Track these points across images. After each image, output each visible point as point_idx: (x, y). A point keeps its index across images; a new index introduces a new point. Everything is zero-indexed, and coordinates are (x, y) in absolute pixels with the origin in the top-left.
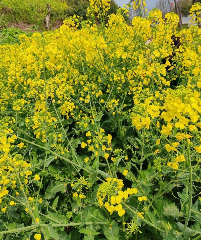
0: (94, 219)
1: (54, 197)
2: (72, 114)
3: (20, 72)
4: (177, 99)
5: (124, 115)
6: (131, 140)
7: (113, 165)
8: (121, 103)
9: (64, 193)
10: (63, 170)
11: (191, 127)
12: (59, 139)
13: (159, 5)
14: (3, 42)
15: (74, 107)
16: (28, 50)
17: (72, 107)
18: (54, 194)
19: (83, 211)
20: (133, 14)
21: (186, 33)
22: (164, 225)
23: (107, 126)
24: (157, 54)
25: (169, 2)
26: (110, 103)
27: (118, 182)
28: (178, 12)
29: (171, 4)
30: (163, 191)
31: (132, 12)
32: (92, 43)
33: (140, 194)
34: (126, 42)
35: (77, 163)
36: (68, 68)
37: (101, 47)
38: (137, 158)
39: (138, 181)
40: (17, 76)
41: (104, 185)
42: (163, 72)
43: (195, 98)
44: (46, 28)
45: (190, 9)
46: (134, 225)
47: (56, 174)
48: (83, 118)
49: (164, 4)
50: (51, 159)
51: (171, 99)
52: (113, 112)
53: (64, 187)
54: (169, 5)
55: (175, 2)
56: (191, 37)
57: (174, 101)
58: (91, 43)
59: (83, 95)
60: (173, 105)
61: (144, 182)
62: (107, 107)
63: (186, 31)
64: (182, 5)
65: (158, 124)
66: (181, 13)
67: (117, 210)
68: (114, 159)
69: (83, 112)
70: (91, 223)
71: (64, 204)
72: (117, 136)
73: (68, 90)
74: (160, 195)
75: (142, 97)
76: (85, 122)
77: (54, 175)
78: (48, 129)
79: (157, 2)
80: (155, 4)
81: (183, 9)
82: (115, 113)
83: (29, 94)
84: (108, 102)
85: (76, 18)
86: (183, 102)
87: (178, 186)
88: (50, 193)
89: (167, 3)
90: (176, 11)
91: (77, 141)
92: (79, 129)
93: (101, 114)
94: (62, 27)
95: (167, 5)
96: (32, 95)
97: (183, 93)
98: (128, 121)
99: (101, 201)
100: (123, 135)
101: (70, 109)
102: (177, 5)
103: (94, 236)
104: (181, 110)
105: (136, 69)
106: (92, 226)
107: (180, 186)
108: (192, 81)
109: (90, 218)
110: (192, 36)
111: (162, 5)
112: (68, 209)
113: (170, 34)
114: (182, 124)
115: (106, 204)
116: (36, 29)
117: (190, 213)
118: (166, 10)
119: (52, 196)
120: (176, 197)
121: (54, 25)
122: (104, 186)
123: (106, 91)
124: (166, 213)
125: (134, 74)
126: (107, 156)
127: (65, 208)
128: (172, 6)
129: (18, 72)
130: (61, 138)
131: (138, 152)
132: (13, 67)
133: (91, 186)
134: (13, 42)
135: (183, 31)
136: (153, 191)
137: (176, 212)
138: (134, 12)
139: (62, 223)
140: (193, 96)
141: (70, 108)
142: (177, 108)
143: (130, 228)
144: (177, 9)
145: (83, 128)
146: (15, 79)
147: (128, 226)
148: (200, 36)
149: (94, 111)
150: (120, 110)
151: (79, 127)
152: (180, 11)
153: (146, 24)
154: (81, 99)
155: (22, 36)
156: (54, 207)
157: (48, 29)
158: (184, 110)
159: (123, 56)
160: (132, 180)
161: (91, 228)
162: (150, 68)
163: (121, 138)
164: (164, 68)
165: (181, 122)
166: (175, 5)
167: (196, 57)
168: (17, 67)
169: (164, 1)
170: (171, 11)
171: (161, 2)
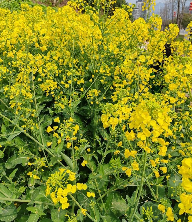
0: (45, 199)
1: (14, 167)
2: (52, 93)
5: (101, 107)
6: (102, 130)
8: (102, 94)
9: (24, 166)
10: (30, 144)
12: (33, 114)
13: (163, 11)
14: (7, 5)
15: (56, 86)
16: (16, 23)
17: (54, 86)
18: (14, 165)
19: (34, 191)
20: (137, 13)
21: (178, 46)
23: (84, 111)
24: (142, 59)
25: (173, 11)
26: (91, 92)
27: (70, 174)
28: (178, 22)
29: (174, 14)
30: (117, 187)
31: (137, 11)
32: (89, 31)
33: (94, 186)
36: (61, 48)
37: (96, 36)
38: (102, 150)
39: (94, 174)
40: (7, 43)
41: (56, 175)
42: (147, 78)
43: (163, 114)
44: (53, 4)
45: (188, 24)
47: (21, 146)
48: (62, 99)
49: (168, 11)
50: (16, 133)
52: (92, 101)
53: (27, 160)
55: (178, 13)
56: (182, 50)
57: (142, 112)
58: (87, 31)
59: (64, 79)
60: (141, 115)
61: (100, 176)
62: (87, 95)
63: (179, 43)
64: (184, 17)
65: (124, 128)
66: (181, 24)
67: (62, 203)
68: (77, 148)
69: (64, 94)
70: (40, 203)
71: (22, 176)
72: (90, 124)
73: (52, 70)
77: (19, 147)
78: (24, 103)
79: (162, 8)
80: (160, 9)
81: (183, 21)
82: (93, 102)
84: (89, 91)
85: (82, 2)
86: (150, 115)
88: (11, 163)
89: (171, 11)
90: (177, 21)
91: (49, 120)
92: (53, 110)
93: (78, 101)
94: (66, 7)
95: (170, 13)
99: (48, 190)
100: (97, 123)
101: (51, 88)
104: (147, 122)
106: (41, 205)
109: (41, 197)
110: (184, 49)
111: (166, 12)
112: (25, 181)
113: (163, 42)
114: (144, 135)
115: (53, 194)
116: (43, 2)
117: (133, 217)
118: (169, 17)
119: (12, 167)
121: (61, 3)
124: (115, 208)
125: (121, 71)
126: (69, 145)
127: (23, 180)
128: (175, 16)
129: (9, 39)
130: (35, 114)
131: (106, 144)
132: (5, 34)
133: (52, 166)
134: (18, 8)
135: (177, 43)
138: (139, 11)
139: (10, 198)
140: (162, 111)
141: (52, 86)
142: (143, 119)
144: (178, 20)
146: (4, 46)
147: (68, 219)
148: (191, 51)
149: (76, 95)
150: (98, 101)
151: (54, 108)
152: (180, 22)
153: (144, 28)
154: (62, 82)
155: (25, 5)
156: (10, 178)
157: (54, 5)
158: (149, 122)
159: (115, 51)
161: (39, 207)
163: (93, 126)
165: (144, 133)
166: (178, 16)
167: (175, 74)
168: (10, 35)
169: (168, 9)
170: (173, 20)
171: (166, 9)
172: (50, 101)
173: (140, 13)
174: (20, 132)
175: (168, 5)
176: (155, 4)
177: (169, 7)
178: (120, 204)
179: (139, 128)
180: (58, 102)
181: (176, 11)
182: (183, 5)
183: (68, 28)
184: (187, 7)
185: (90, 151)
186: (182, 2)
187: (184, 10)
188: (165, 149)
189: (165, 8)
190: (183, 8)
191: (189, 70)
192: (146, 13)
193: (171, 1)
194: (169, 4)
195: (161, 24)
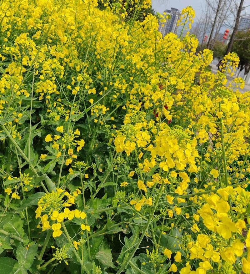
0: (12, 230)
2: (48, 97)
3: (9, 18)
4: (174, 138)
5: (105, 128)
6: (98, 159)
7: (66, 178)
11: (173, 174)
12: (17, 119)
13: (193, 31)
15: (55, 90)
17: (53, 90)
19: (6, 215)
21: (209, 77)
22: (93, 267)
24: (173, 80)
25: (204, 34)
26: (98, 107)
27: (69, 197)
29: (205, 38)
30: (107, 230)
32: (115, 33)
34: (149, 52)
35: (27, 156)
37: (122, 42)
38: (96, 182)
39: (86, 208)
40: (3, 21)
42: (169, 105)
43: (191, 146)
45: (226, 55)
46: (64, 254)
48: (59, 108)
49: (198, 33)
51: (168, 136)
52: (96, 119)
54: (203, 37)
55: (210, 38)
57: (170, 139)
59: (73, 83)
60: (167, 142)
61: (92, 211)
62: (92, 111)
64: (216, 45)
65: (141, 156)
67: (53, 229)
68: (72, 171)
69: (61, 102)
70: (7, 233)
73: (57, 68)
74: (102, 234)
75: (135, 119)
76: (58, 113)
83: (7, 48)
84: (96, 105)
86: (178, 145)
87: (124, 232)
89: (202, 33)
90: (207, 47)
91: (37, 131)
92: (47, 119)
93: (81, 115)
95: (201, 35)
96: (10, 52)
97: (182, 135)
98: (106, 137)
99: (40, 211)
100: (92, 149)
101: (48, 90)
102: (210, 42)
103: (3, 249)
104: (173, 151)
105: (143, 86)
106: (6, 237)
107: (127, 233)
108: (192, 127)
109: (9, 227)
111: (196, 33)
113: (197, 68)
114: (167, 166)
115: (45, 217)
117: (128, 264)
120: (121, 241)
122: (52, 196)
123: (100, 92)
125: (139, 90)
128: (205, 40)
129: (8, 17)
130: (19, 119)
131: (99, 177)
132: (4, 8)
133: (27, 191)
135: (208, 73)
136: (95, 226)
137: (109, 260)
140: (191, 142)
141: (50, 88)
142: (170, 147)
143: (57, 255)
144: (209, 46)
145: (53, 120)
147: (56, 251)
149: (75, 107)
150: (104, 120)
151: (49, 116)
154: (69, 87)
158: (176, 152)
159: (138, 64)
160: (78, 204)
161: (5, 239)
162: (159, 94)
163: (87, 152)
164: (172, 101)
165: (167, 163)
168: (10, 11)
169: (200, 30)
170: (202, 44)
171: (197, 30)
172: (38, 108)
173: (166, 26)
174: (5, 136)
175: (200, 26)
176: (193, 22)
177: (200, 28)
178: (104, 254)
179: (163, 157)
180: (53, 111)
181: (208, 35)
182: (217, 29)
183: (87, 23)
184: (221, 34)
185: (88, 177)
186: (217, 26)
187: (217, 36)
188: (186, 186)
189: (196, 28)
190: (217, 34)
191: (226, 105)
192: (173, 28)
193: (205, 22)
194: (202, 24)
195: (197, 46)
